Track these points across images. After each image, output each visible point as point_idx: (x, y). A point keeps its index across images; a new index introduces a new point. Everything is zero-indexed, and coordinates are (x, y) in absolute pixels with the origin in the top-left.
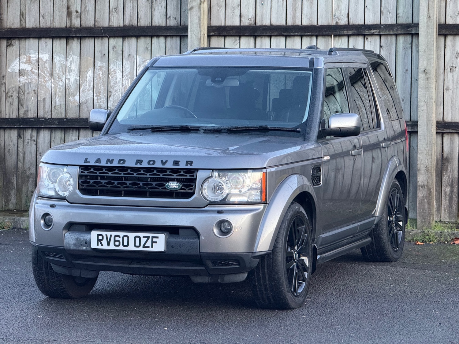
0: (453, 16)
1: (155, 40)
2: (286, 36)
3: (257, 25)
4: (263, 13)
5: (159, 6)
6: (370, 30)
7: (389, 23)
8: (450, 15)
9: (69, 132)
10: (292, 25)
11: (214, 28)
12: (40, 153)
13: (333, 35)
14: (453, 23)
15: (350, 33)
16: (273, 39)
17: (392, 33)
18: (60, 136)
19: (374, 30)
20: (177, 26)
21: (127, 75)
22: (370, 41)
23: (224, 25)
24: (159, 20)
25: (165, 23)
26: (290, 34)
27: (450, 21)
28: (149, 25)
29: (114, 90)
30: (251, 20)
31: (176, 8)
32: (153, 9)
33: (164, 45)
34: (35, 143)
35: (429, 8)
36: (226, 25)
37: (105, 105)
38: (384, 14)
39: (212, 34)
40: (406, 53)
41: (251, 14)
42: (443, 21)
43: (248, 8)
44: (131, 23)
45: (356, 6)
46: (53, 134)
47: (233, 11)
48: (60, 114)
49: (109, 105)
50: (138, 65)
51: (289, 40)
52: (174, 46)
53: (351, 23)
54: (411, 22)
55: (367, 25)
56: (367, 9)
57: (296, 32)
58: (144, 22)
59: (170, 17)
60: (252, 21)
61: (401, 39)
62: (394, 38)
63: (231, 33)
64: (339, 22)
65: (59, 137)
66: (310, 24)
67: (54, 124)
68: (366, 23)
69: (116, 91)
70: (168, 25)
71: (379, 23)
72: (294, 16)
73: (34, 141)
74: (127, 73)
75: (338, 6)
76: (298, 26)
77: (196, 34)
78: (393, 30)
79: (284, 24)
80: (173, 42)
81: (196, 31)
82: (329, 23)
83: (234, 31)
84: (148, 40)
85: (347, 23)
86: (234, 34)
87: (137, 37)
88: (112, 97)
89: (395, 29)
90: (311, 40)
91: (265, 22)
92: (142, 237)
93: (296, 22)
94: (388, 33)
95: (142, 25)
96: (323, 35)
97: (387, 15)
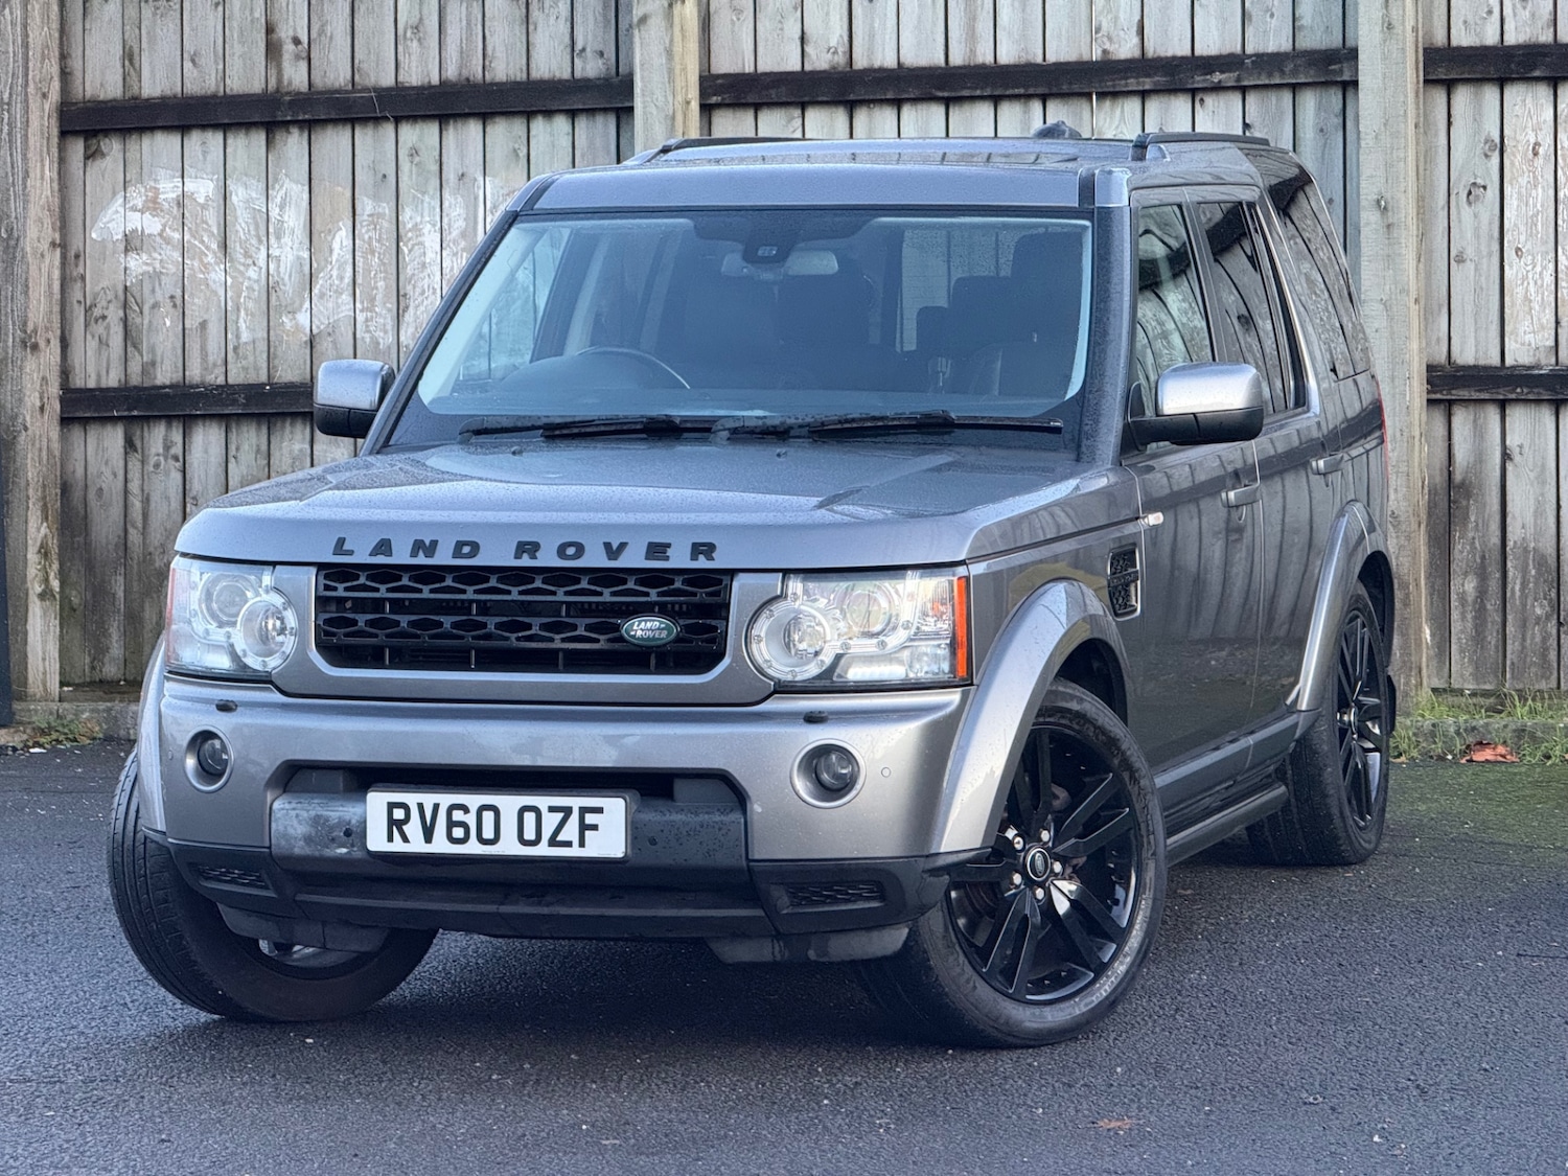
0: (1471, 18)
1: (539, 125)
2: (948, 102)
3: (855, 67)
4: (872, 27)
5: (548, 15)
6: (1211, 74)
7: (1271, 48)
8: (1462, 18)
9: (283, 428)
10: (967, 63)
11: (720, 81)
12: (194, 498)
13: (1094, 95)
14: (1473, 44)
15: (1147, 84)
16: (908, 112)
17: (1278, 81)
18: (254, 441)
19: (1222, 72)
20: (606, 79)
21: (455, 242)
22: (1211, 109)
23: (751, 70)
24: (550, 62)
25: (569, 70)
26: (959, 94)
27: (1462, 38)
28: (518, 79)
29: (418, 290)
30: (835, 52)
31: (600, 18)
32: (531, 27)
33: (566, 142)
34: (179, 465)
36: (759, 70)
37: (390, 339)
38: (1254, 19)
39: (714, 100)
40: (1325, 143)
41: (836, 34)
42: (1440, 39)
43: (827, 14)
44: (465, 73)
46: (233, 436)
47: (780, 26)
48: (251, 371)
49: (402, 338)
50: (488, 207)
51: (956, 114)
52: (598, 142)
53: (1150, 53)
54: (1339, 43)
55: (1201, 57)
57: (976, 88)
58: (505, 67)
59: (584, 50)
60: (840, 53)
61: (1309, 101)
62: (1286, 97)
63: (773, 94)
64: (1112, 49)
65: (251, 446)
66: (1023, 61)
67: (234, 402)
68: (1198, 52)
69: (423, 293)
70: (578, 75)
71: (1238, 49)
72: (971, 35)
73: (176, 459)
74: (455, 233)
76: (983, 67)
77: (658, 103)
78: (1282, 72)
79: (942, 63)
80: (597, 131)
81: (659, 94)
82: (1082, 54)
84: (518, 126)
85: (1137, 53)
86: (784, 99)
87: (485, 117)
88: (411, 310)
89: (1289, 67)
90: (1025, 112)
91: (880, 57)
92: (544, 811)
93: (978, 53)
94: (1267, 82)
95: (497, 80)
96: (1064, 96)
97: (1264, 23)
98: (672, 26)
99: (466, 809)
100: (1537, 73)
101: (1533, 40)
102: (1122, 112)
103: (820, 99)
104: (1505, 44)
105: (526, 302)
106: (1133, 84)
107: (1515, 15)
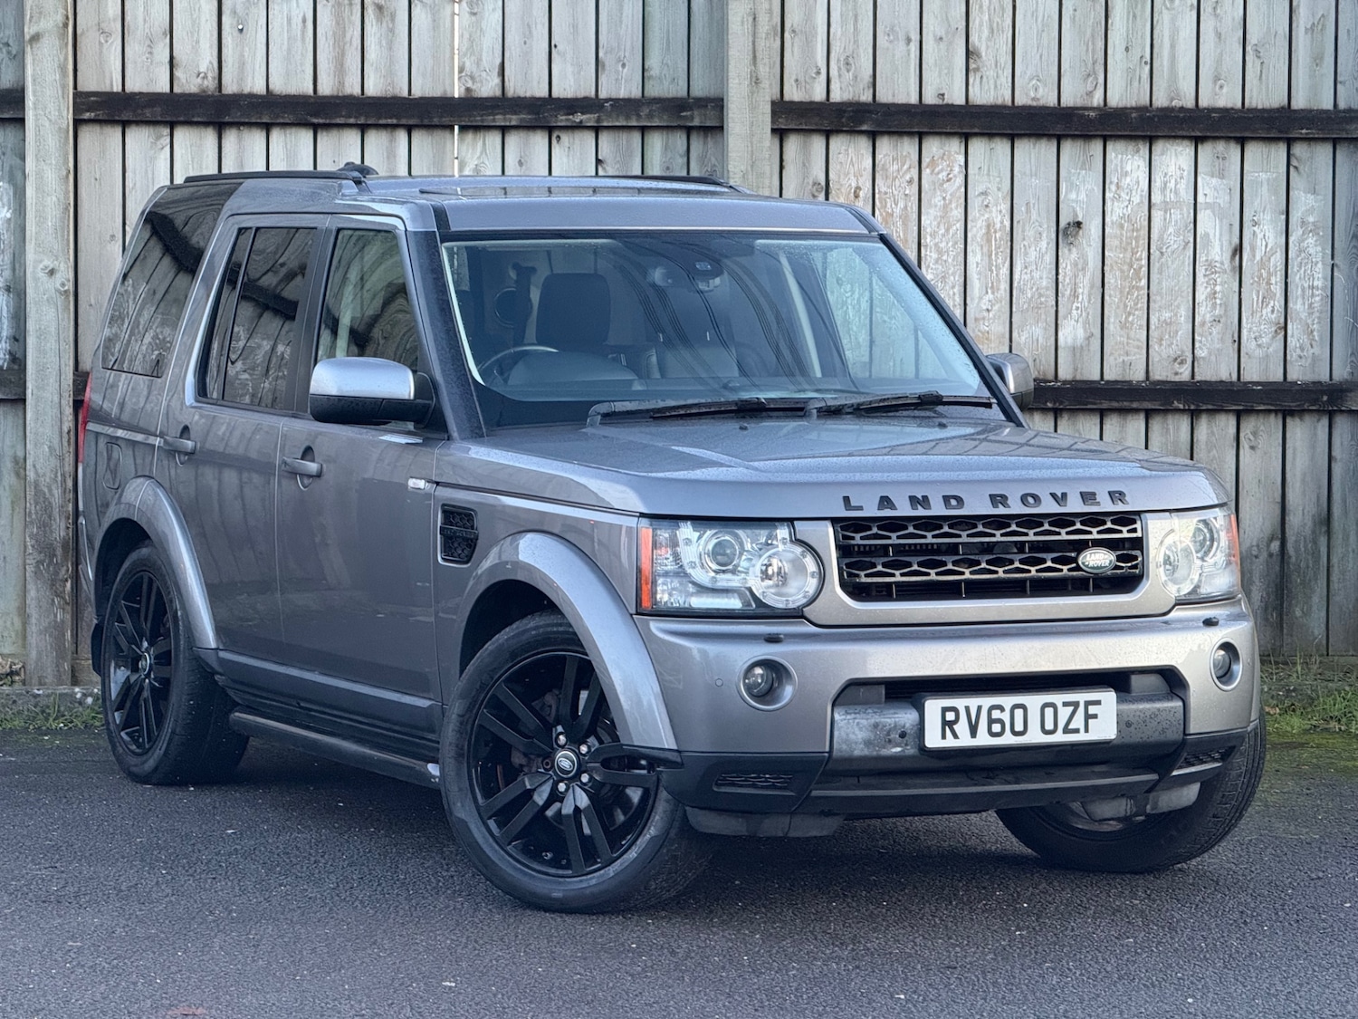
0: (801, 79)
2: (316, 128)
3: (224, 92)
4: (242, 56)
6: (573, 114)
7: (623, 94)
8: (794, 77)
10: (335, 94)
11: (93, 98)
13: (456, 128)
14: (804, 100)
16: (276, 135)
17: (633, 124)
19: (583, 113)
22: (567, 144)
23: (120, 89)
26: (334, 121)
27: (793, 94)
30: (205, 77)
35: (755, 57)
36: (128, 90)
38: (607, 67)
39: (87, 116)
41: (207, 60)
43: (198, 42)
45: (525, 43)
47: (149, 50)
51: (324, 138)
53: (512, 93)
54: (683, 93)
55: (558, 99)
56: (558, 53)
57: (350, 117)
60: (210, 78)
61: (657, 141)
62: (636, 137)
63: (148, 114)
64: (474, 87)
66: (389, 94)
68: (555, 94)
71: (593, 94)
72: (340, 68)
75: (471, 40)
76: (351, 97)
77: (53, 118)
78: (639, 116)
79: (311, 92)
81: (51, 107)
82: (445, 91)
83: (158, 109)
85: (498, 93)
86: (159, 119)
89: (645, 111)
90: (391, 141)
91: (249, 85)
92: (1059, 705)
93: (347, 84)
94: (624, 124)
96: (430, 127)
97: (617, 72)
98: (63, 45)
99: (1001, 709)
100: (865, 128)
101: (856, 99)
102: (484, 144)
103: (195, 119)
104: (831, 100)
106: (500, 120)
107: (840, 76)
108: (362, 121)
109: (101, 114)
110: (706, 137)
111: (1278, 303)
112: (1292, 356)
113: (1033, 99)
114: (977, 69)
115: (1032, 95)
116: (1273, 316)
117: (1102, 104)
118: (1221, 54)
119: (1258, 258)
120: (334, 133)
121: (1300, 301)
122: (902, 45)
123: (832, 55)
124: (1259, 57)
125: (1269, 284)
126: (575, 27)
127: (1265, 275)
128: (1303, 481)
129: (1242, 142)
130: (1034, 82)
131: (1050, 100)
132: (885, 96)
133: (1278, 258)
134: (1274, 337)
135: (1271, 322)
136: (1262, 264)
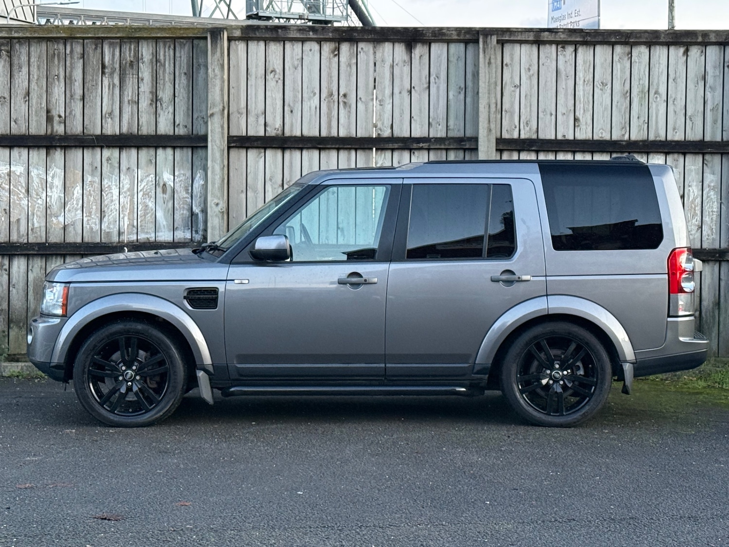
0: (509, 129)
1: (160, 152)
2: (320, 149)
3: (285, 135)
4: (292, 122)
5: (165, 112)
6: (419, 144)
7: (439, 136)
8: (506, 129)
9: (52, 259)
10: (328, 136)
11: (235, 138)
12: (14, 285)
13: (374, 149)
14: (510, 138)
15: (396, 146)
16: (305, 152)
17: (442, 147)
18: (40, 264)
19: (423, 143)
20: (189, 136)
21: (125, 192)
22: (417, 155)
23: (245, 135)
24: (165, 128)
25: (173, 132)
26: (326, 147)
27: (506, 135)
28: (152, 134)
29: (110, 210)
30: (278, 130)
31: (185, 114)
32: (158, 116)
33: (171, 158)
34: (7, 272)
35: (489, 121)
36: (248, 135)
37: (98, 227)
38: (433, 126)
39: (232, 145)
41: (278, 123)
42: (499, 136)
43: (275, 117)
44: (130, 131)
45: (401, 116)
46: (30, 262)
47: (257, 120)
48: (39, 238)
49: (102, 227)
50: (139, 180)
51: (323, 154)
52: (184, 158)
53: (396, 135)
54: (463, 135)
55: (414, 138)
56: (414, 120)
57: (331, 145)
58: (146, 129)
59: (179, 125)
60: (280, 131)
61: (452, 153)
62: (444, 152)
63: (256, 144)
64: (381, 134)
65: (38, 266)
66: (348, 136)
67: (34, 250)
68: (413, 136)
69: (112, 210)
70: (176, 133)
71: (427, 136)
72: (329, 126)
73: (6, 270)
74: (125, 189)
75: (380, 115)
76: (334, 137)
77: (218, 145)
78: (445, 145)
79: (318, 135)
80: (183, 155)
81: (218, 142)
82: (370, 135)
83: (259, 142)
84: (152, 151)
85: (390, 136)
86: (258, 146)
87: (138, 148)
88: (107, 217)
89: (447, 142)
90: (349, 154)
91: (294, 132)
93: (332, 132)
94: (439, 147)
95: (144, 134)
96: (363, 149)
97: (437, 127)
98: (224, 117)
100: (533, 149)
101: (531, 137)
102: (385, 155)
103: (274, 146)
104: (521, 138)
105: (152, 214)
106: (391, 146)
107: (524, 129)
108: (337, 146)
109: (238, 144)
110: (471, 152)
111: (699, 218)
112: (704, 239)
113: (601, 137)
114: (578, 126)
115: (600, 136)
116: (697, 223)
117: (628, 139)
118: (676, 119)
119: (691, 200)
120: (327, 151)
121: (707, 217)
122: (549, 116)
123: (521, 120)
124: (691, 121)
125: (695, 210)
126: (420, 110)
127: (693, 206)
128: (709, 288)
129: (684, 154)
130: (601, 131)
131: (608, 138)
132: (542, 136)
133: (699, 200)
134: (697, 231)
135: (696, 225)
136: (693, 202)
